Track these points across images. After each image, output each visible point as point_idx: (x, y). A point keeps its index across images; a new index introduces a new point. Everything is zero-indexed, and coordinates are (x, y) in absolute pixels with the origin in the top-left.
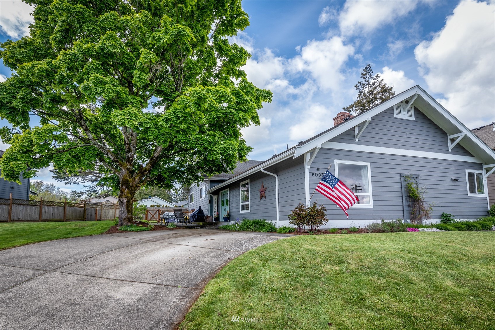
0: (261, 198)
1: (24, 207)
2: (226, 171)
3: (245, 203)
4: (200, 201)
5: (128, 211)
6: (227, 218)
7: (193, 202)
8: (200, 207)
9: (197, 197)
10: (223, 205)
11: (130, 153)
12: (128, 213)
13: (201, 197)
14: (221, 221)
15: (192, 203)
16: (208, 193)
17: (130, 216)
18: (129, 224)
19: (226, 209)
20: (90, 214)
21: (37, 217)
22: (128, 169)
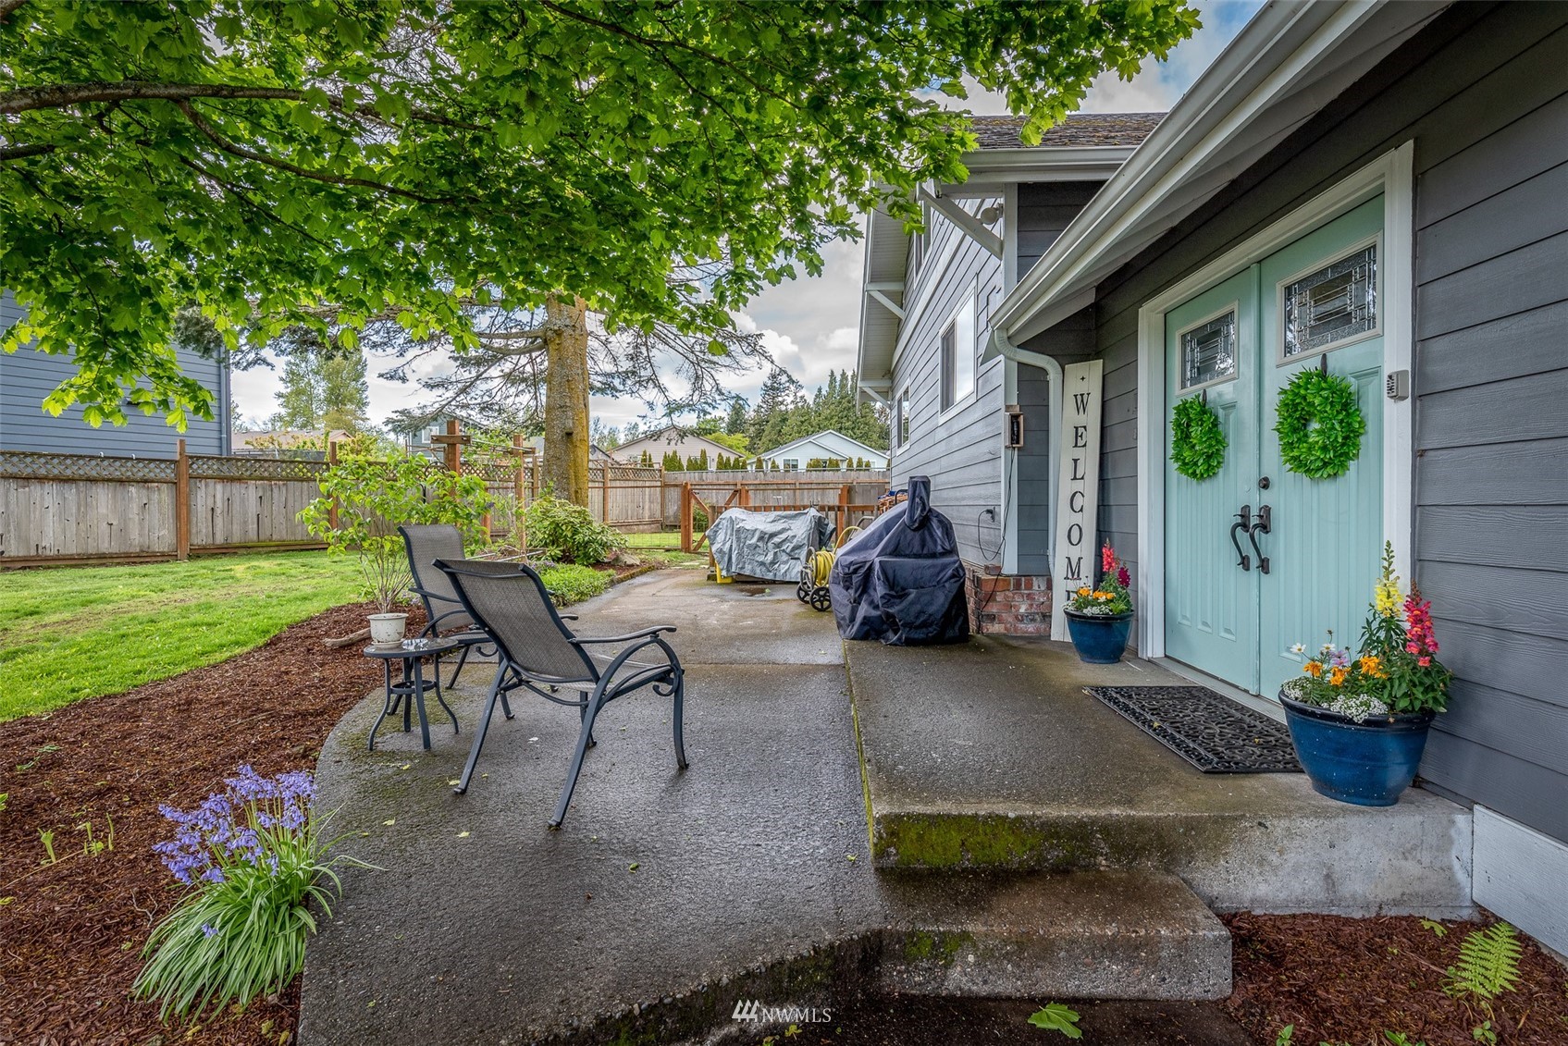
1: (71, 492)
8: (919, 487)
9: (924, 404)
13: (947, 401)
15: (906, 446)
16: (1002, 339)
21: (162, 536)
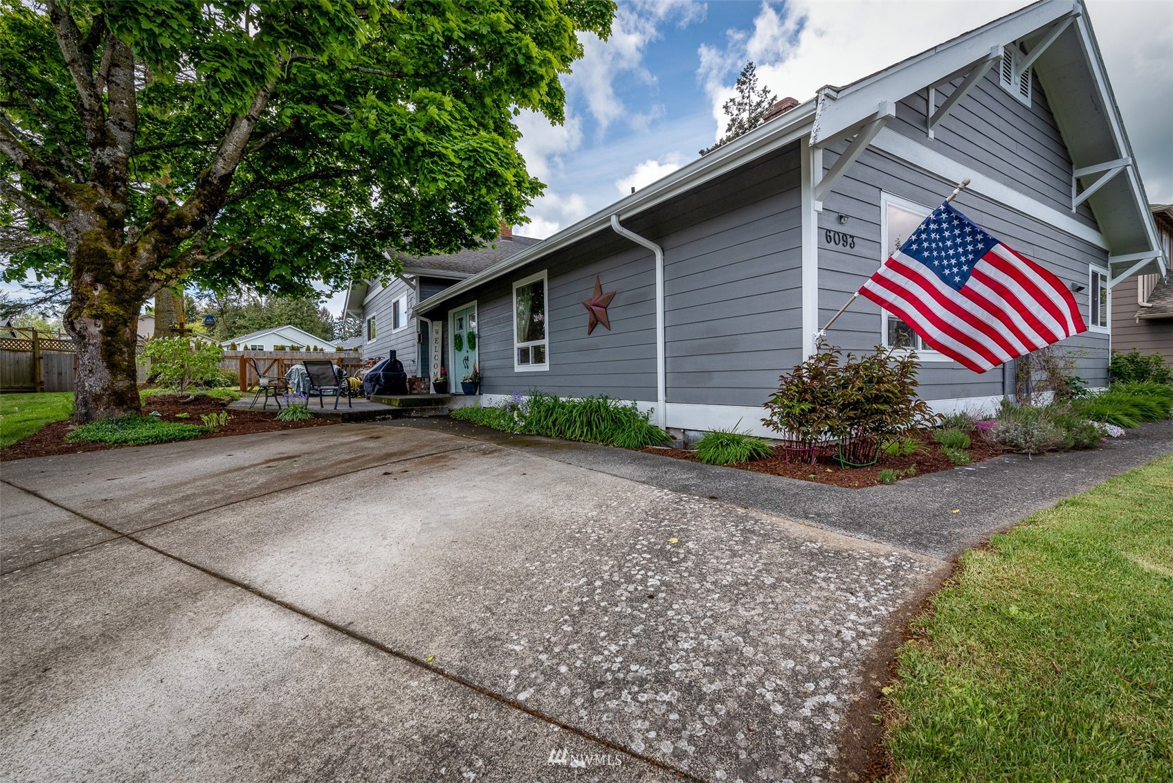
0: (592, 326)
2: (472, 244)
3: (530, 344)
4: (393, 337)
5: (113, 367)
6: (474, 386)
7: (375, 340)
8: (393, 353)
9: (384, 324)
10: (459, 346)
11: (108, 150)
12: (114, 375)
13: (396, 325)
14: (453, 391)
15: (373, 340)
16: (416, 313)
17: (122, 384)
18: (120, 414)
19: (467, 359)
20: (55, 370)
22: (101, 210)
